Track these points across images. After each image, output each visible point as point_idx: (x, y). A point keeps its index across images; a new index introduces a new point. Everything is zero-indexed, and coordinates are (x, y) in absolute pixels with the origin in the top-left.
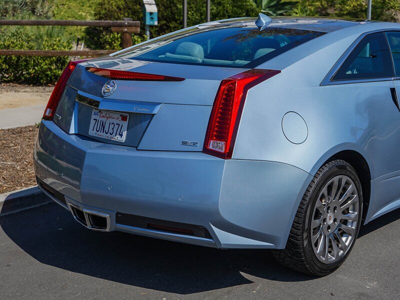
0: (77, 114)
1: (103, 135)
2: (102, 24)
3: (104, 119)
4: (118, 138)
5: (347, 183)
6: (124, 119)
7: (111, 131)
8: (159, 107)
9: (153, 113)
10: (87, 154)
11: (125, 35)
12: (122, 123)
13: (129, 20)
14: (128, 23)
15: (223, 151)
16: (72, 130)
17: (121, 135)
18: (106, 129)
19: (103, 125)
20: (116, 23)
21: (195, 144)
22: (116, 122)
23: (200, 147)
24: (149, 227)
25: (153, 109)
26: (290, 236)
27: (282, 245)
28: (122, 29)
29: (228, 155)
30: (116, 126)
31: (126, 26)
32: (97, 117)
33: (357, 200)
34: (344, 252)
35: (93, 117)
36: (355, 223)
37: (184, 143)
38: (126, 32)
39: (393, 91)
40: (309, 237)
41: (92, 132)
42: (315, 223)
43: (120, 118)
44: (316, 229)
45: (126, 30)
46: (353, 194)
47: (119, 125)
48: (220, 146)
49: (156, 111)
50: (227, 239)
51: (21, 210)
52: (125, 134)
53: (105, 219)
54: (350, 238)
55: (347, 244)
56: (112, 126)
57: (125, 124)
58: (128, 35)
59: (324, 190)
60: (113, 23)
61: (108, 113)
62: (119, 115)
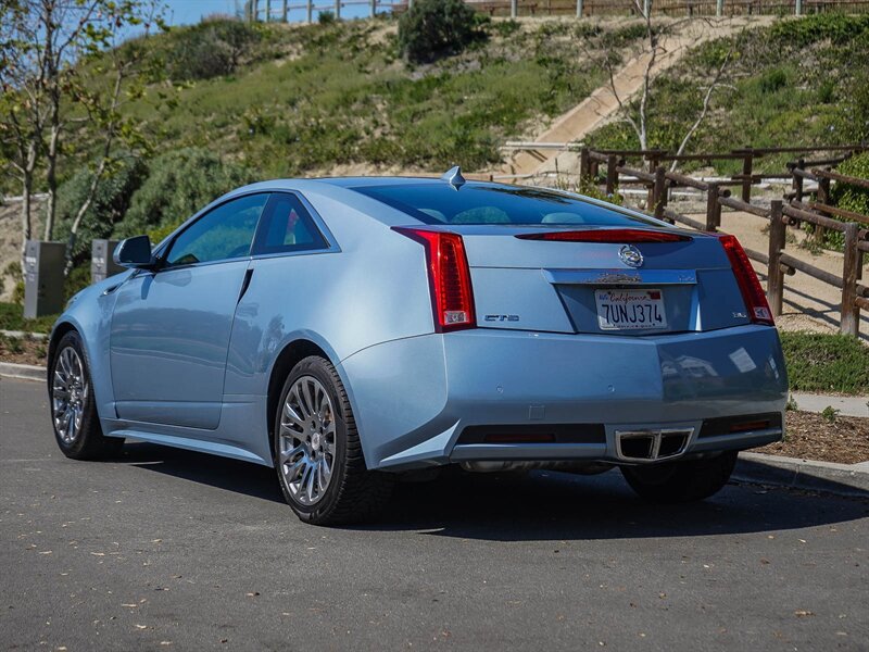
1: (629, 325)
3: (622, 303)
4: (655, 324)
6: (655, 296)
12: (653, 302)
15: (769, 317)
17: (659, 319)
18: (630, 314)
19: (622, 311)
22: (643, 303)
30: (647, 309)
32: (605, 302)
35: (600, 302)
41: (606, 325)
43: (649, 297)
47: (650, 306)
56: (638, 310)
57: (660, 303)
61: (624, 293)
62: (643, 293)
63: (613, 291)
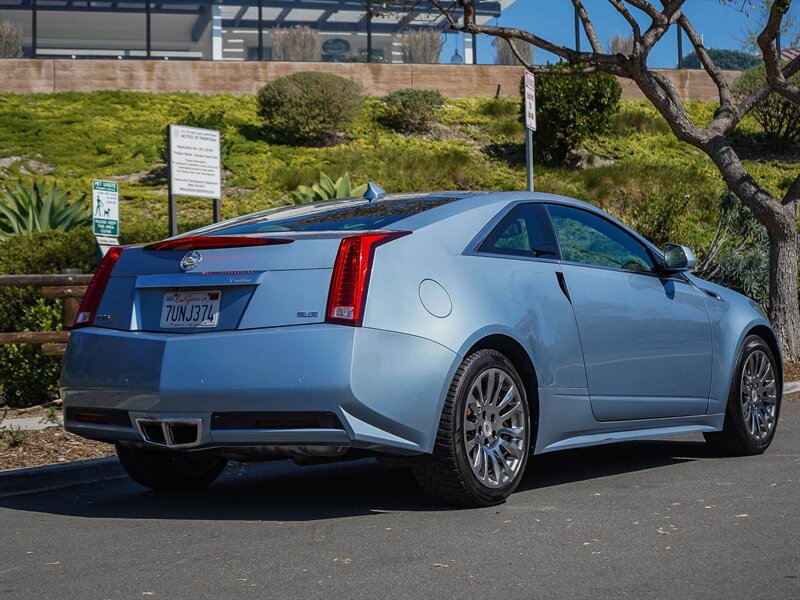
0: (139, 305)
1: (183, 324)
2: (21, 281)
3: (183, 304)
4: (207, 323)
5: (506, 384)
6: (214, 297)
7: (195, 316)
8: (262, 276)
9: (257, 282)
10: (167, 345)
11: (67, 301)
12: (210, 303)
13: (74, 272)
14: (74, 278)
15: (352, 317)
16: (134, 326)
17: (212, 318)
18: (187, 315)
19: (181, 311)
20: (51, 278)
21: (314, 314)
22: (201, 303)
23: (321, 317)
24: (258, 426)
25: (256, 279)
26: (437, 440)
27: (428, 449)
28: (62, 289)
29: (356, 322)
30: (203, 309)
31: (69, 284)
32: (170, 303)
33: (521, 409)
34: (510, 478)
35: (166, 303)
36: (521, 442)
37: (301, 315)
38: (70, 296)
39: (560, 276)
40: (462, 441)
41: (164, 323)
42: (468, 426)
43: (208, 298)
44: (471, 434)
45: (70, 291)
46: (514, 400)
47: (207, 306)
48: (347, 312)
49: (260, 280)
50: (361, 428)
51: (12, 494)
52: (216, 316)
53: (194, 428)
54: (516, 461)
55: (513, 469)
56: (196, 310)
57: (216, 304)
58: (73, 300)
59: (477, 383)
60: (43, 278)
61: (189, 294)
62: (205, 294)
63: (179, 293)
